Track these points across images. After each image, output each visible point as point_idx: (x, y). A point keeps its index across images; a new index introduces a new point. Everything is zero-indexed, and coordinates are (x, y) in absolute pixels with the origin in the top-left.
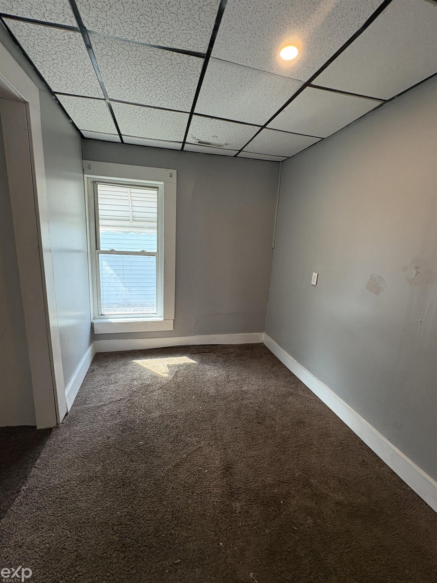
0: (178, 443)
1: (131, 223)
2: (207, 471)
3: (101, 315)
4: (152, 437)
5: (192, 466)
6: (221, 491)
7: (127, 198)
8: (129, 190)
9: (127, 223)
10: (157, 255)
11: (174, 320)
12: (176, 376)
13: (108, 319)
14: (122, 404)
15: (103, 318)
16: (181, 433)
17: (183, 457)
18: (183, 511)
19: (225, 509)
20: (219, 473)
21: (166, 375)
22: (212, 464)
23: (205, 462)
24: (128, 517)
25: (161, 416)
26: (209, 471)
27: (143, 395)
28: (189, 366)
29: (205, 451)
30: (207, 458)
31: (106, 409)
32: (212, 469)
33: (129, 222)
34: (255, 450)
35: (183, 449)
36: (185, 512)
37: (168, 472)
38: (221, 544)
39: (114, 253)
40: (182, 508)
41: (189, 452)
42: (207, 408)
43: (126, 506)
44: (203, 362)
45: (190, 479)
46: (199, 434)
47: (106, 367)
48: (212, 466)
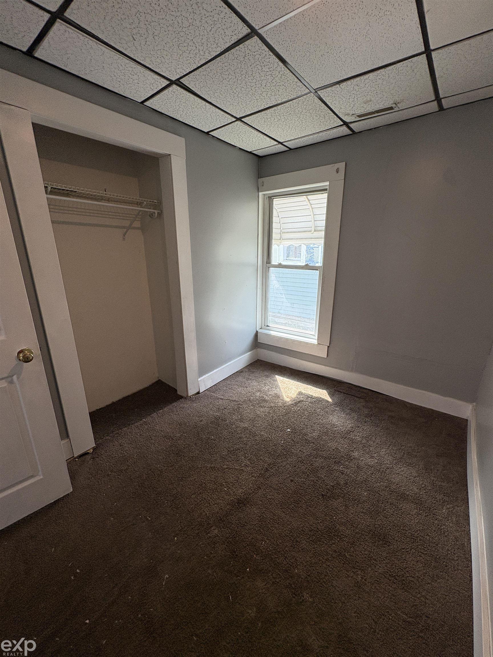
0: (232, 455)
1: (313, 235)
2: (226, 489)
3: (267, 326)
4: (223, 438)
5: (222, 477)
6: (216, 511)
7: (307, 207)
8: (306, 198)
9: (309, 235)
10: (320, 269)
11: (328, 347)
12: (296, 404)
13: (271, 331)
14: (232, 404)
15: (268, 329)
16: (243, 450)
17: (223, 466)
18: (183, 497)
19: (204, 524)
20: (232, 498)
21: (288, 400)
22: (235, 488)
23: (231, 483)
24: (159, 472)
25: (245, 429)
26: (228, 491)
27: (252, 405)
28: (320, 400)
29: (243, 475)
30: (238, 481)
31: (221, 402)
32: (231, 492)
33: (310, 233)
34: (284, 513)
35: (230, 461)
36: (183, 499)
37: (204, 467)
38: (176, 538)
39: (281, 267)
40: (185, 495)
41: (231, 467)
42: (288, 446)
43: (165, 466)
44: (339, 404)
45: (210, 484)
46: (254, 460)
47: (253, 372)
48: (233, 490)
